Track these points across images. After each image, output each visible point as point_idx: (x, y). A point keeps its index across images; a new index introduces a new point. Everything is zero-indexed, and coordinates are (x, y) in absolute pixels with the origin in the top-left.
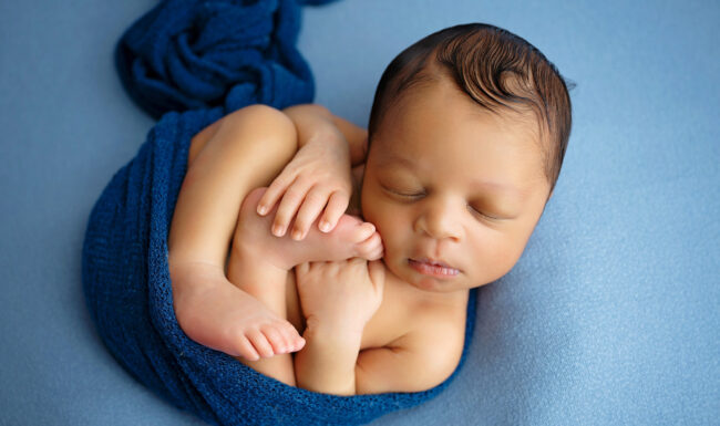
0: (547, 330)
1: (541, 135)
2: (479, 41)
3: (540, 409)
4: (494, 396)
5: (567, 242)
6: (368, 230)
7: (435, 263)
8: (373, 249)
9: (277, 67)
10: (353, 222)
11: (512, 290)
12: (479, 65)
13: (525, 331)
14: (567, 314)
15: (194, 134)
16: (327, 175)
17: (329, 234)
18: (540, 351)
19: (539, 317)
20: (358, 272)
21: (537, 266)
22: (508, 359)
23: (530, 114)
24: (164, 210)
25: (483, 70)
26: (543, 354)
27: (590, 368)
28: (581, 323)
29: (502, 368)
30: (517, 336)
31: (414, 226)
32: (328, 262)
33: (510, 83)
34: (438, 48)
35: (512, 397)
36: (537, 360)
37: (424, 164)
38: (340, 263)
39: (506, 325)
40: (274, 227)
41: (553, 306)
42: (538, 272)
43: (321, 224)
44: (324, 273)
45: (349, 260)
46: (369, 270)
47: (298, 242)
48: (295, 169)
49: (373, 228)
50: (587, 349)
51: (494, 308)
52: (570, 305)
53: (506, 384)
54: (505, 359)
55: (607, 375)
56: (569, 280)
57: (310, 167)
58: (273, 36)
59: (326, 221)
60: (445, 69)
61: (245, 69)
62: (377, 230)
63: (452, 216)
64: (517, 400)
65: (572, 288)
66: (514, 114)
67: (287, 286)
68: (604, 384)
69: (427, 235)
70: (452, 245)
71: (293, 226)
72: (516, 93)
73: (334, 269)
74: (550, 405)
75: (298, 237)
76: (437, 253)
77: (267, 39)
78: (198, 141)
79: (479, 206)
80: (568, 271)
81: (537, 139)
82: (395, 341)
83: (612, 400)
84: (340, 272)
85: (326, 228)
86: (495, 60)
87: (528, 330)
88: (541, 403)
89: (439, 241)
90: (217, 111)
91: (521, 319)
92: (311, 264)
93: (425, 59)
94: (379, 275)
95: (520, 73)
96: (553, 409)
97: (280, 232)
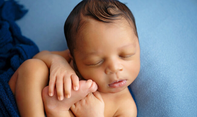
0: (159, 84)
1: (129, 23)
2: (93, 3)
3: (170, 111)
4: (154, 115)
5: (149, 54)
6: (90, 82)
7: (118, 81)
8: (95, 87)
9: (21, 45)
10: (83, 82)
11: (141, 78)
12: (99, 10)
13: (152, 89)
14: (162, 76)
15: (8, 82)
16: (66, 71)
17: (79, 90)
18: (161, 92)
19: (154, 82)
20: (92, 98)
21: (144, 66)
22: (152, 100)
23: (123, 18)
24: (16, 113)
25: (101, 11)
26: (162, 93)
27: (178, 89)
28: (168, 77)
29: (151, 104)
30: (150, 91)
31: (106, 72)
32: (80, 100)
33: (112, 11)
34: (81, 11)
35: (160, 111)
36: (161, 95)
37: (100, 51)
38: (84, 98)
39: (145, 90)
40: (59, 98)
41: (156, 76)
42: (146, 68)
43: (74, 88)
44: (81, 105)
45: (87, 96)
46: (95, 95)
47: (69, 99)
48: (54, 75)
49: (91, 81)
50: (174, 84)
51: (138, 87)
52: (161, 73)
53: (155, 108)
54: (151, 101)
55: (183, 89)
56: (156, 65)
57: (58, 72)
58: (13, 36)
59: (75, 86)
60: (89, 17)
61: (10, 51)
62: (93, 81)
63: (117, 63)
64: (162, 112)
65: (159, 67)
66: (119, 20)
67: (71, 116)
68: (184, 92)
69: (112, 73)
70: (121, 72)
71: (65, 94)
72: (115, 14)
73: (84, 101)
74: (173, 107)
75: (69, 97)
76: (118, 78)
77: (11, 38)
78: (12, 83)
79: (122, 56)
80: (154, 63)
81: (129, 25)
82: (115, 114)
83: (189, 95)
84: (86, 101)
85: (77, 89)
86: (102, 6)
87: (153, 87)
88: (170, 108)
89: (116, 73)
90: (10, 70)
91: (149, 85)
92: (75, 104)
93: (79, 17)
94: (99, 95)
95: (112, 7)
96: (174, 108)
97: (62, 98)
